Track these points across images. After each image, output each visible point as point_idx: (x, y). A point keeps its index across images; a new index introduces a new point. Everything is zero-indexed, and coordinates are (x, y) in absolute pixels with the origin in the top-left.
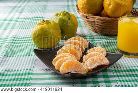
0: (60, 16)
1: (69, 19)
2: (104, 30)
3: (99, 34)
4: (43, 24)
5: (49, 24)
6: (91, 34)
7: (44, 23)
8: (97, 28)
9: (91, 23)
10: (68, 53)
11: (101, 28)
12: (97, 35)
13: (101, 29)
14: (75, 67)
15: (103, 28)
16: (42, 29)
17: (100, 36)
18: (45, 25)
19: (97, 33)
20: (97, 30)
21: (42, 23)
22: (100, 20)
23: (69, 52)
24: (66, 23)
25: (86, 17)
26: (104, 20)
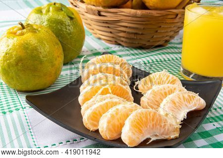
0: (50, 14)
1: (71, 18)
2: (139, 37)
3: (123, 46)
4: (22, 34)
5: (35, 32)
6: (108, 48)
7: (25, 30)
8: (122, 34)
9: (107, 25)
11: (132, 33)
12: (121, 48)
13: (132, 36)
14: (153, 125)
15: (136, 34)
17: (128, 50)
18: (28, 37)
19: (119, 44)
20: (122, 39)
21: (20, 31)
22: (135, 16)
23: (110, 91)
24: (66, 28)
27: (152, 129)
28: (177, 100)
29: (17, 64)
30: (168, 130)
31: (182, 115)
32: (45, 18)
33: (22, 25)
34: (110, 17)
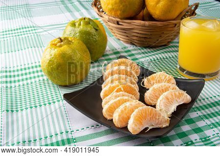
0: (81, 27)
1: (96, 30)
2: (148, 40)
3: (136, 46)
4: (60, 46)
5: (70, 44)
6: (125, 48)
7: (62, 43)
8: (135, 38)
9: (124, 31)
10: (121, 92)
11: (142, 37)
12: (135, 47)
13: (143, 39)
15: (146, 38)
16: (63, 56)
17: (140, 49)
18: (65, 48)
19: (133, 44)
20: (136, 41)
21: (59, 44)
22: (144, 26)
23: (122, 89)
24: (93, 38)
25: (118, 23)
26: (150, 26)
27: (150, 121)
28: (170, 96)
29: (58, 69)
30: (161, 121)
31: (173, 108)
32: (78, 30)
33: (60, 39)
34: (126, 26)
